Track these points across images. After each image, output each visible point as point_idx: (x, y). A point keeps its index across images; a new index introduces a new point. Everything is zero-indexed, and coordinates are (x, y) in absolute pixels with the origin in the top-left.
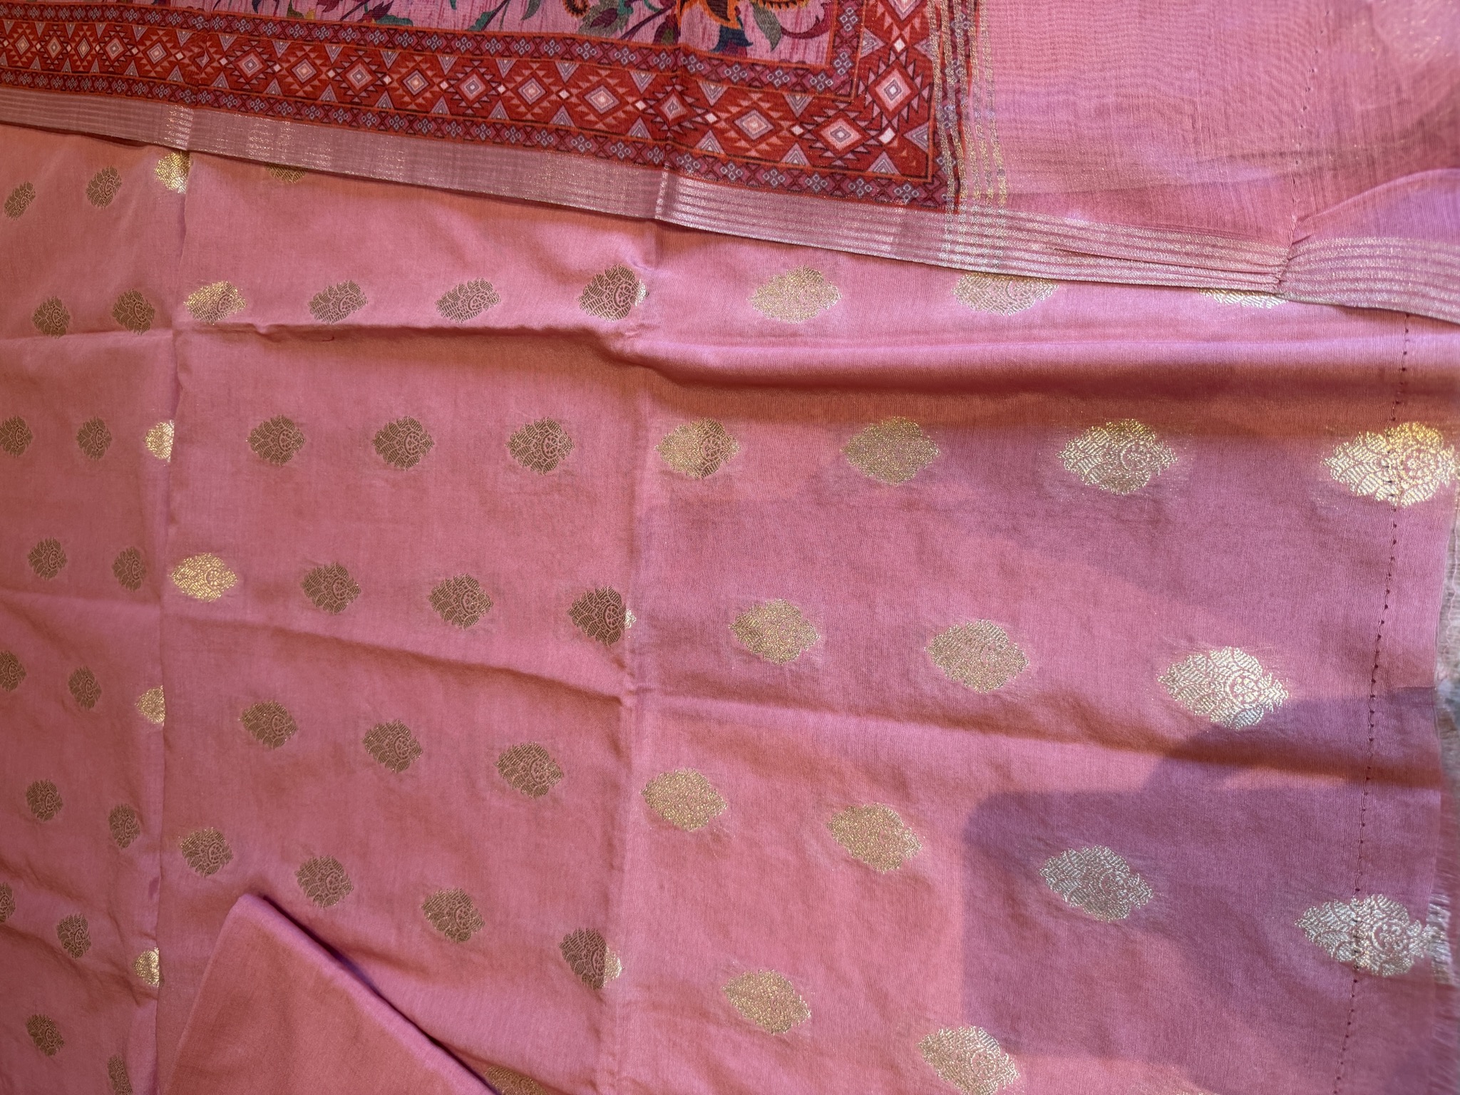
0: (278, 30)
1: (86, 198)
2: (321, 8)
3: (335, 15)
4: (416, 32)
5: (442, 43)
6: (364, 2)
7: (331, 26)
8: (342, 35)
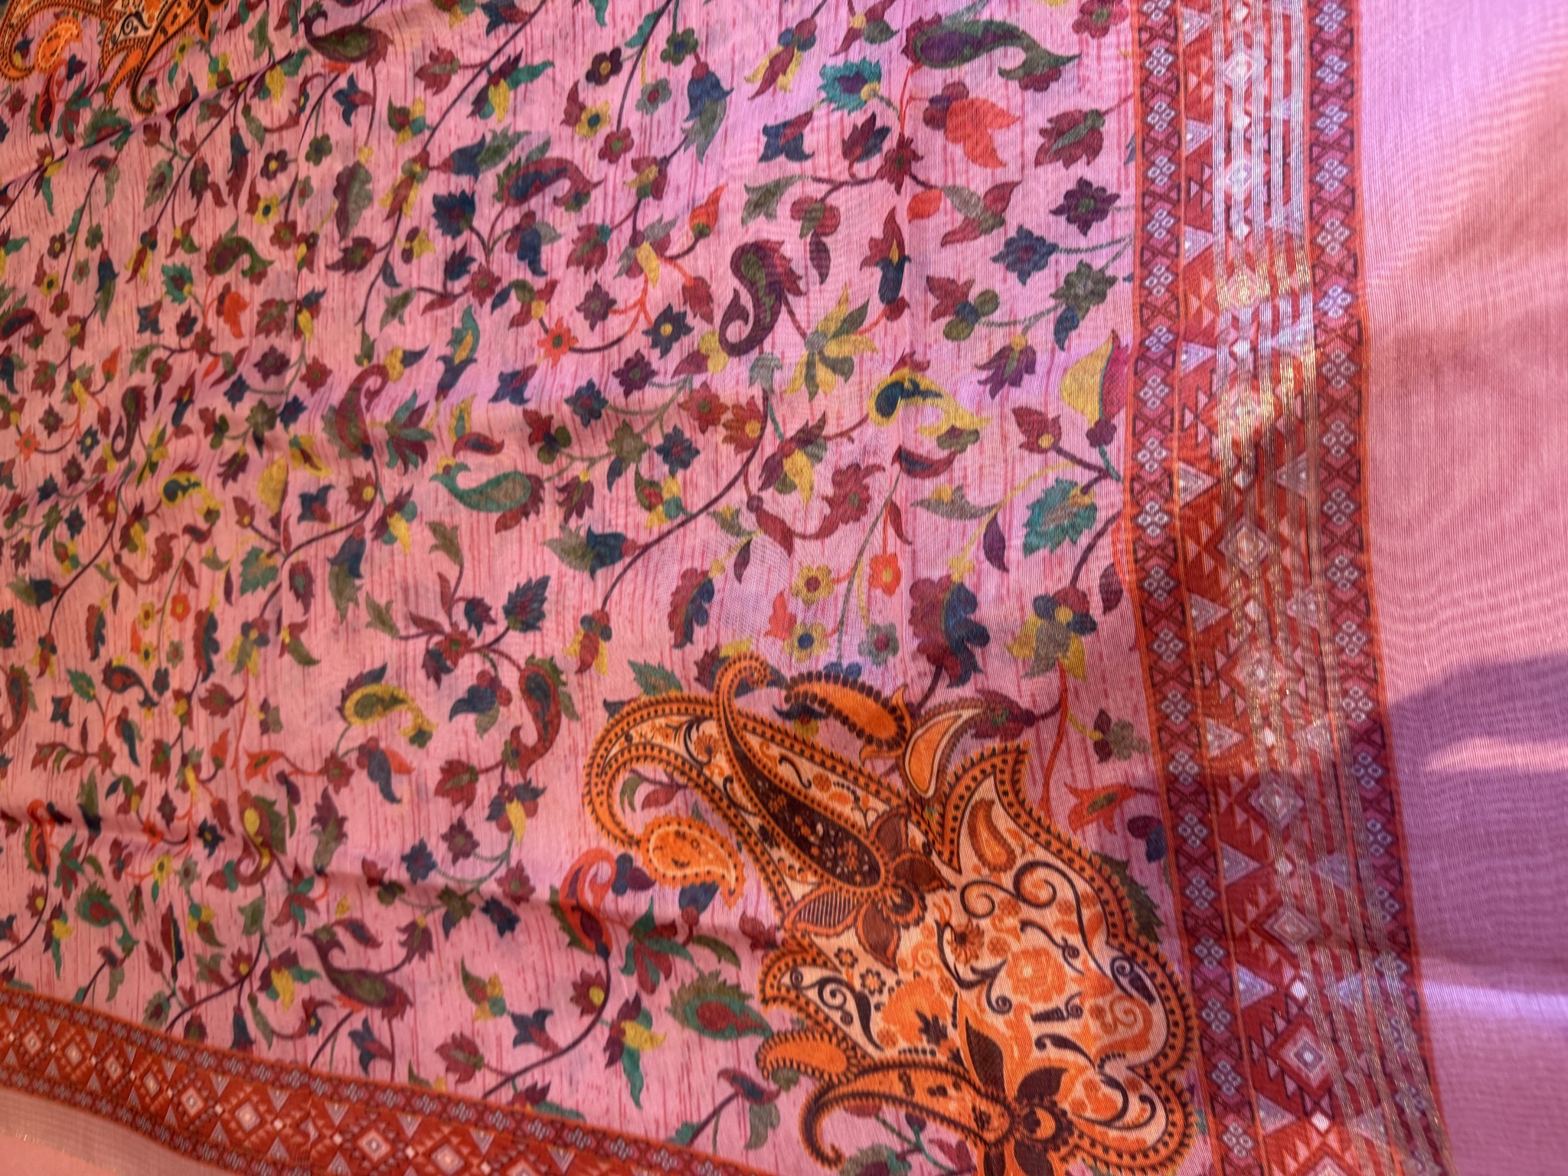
0: (401, 1100)
2: (452, 1078)
3: (474, 1089)
4: (593, 1132)
5: (632, 1151)
6: (510, 1078)
7: (471, 1104)
8: (490, 1119)
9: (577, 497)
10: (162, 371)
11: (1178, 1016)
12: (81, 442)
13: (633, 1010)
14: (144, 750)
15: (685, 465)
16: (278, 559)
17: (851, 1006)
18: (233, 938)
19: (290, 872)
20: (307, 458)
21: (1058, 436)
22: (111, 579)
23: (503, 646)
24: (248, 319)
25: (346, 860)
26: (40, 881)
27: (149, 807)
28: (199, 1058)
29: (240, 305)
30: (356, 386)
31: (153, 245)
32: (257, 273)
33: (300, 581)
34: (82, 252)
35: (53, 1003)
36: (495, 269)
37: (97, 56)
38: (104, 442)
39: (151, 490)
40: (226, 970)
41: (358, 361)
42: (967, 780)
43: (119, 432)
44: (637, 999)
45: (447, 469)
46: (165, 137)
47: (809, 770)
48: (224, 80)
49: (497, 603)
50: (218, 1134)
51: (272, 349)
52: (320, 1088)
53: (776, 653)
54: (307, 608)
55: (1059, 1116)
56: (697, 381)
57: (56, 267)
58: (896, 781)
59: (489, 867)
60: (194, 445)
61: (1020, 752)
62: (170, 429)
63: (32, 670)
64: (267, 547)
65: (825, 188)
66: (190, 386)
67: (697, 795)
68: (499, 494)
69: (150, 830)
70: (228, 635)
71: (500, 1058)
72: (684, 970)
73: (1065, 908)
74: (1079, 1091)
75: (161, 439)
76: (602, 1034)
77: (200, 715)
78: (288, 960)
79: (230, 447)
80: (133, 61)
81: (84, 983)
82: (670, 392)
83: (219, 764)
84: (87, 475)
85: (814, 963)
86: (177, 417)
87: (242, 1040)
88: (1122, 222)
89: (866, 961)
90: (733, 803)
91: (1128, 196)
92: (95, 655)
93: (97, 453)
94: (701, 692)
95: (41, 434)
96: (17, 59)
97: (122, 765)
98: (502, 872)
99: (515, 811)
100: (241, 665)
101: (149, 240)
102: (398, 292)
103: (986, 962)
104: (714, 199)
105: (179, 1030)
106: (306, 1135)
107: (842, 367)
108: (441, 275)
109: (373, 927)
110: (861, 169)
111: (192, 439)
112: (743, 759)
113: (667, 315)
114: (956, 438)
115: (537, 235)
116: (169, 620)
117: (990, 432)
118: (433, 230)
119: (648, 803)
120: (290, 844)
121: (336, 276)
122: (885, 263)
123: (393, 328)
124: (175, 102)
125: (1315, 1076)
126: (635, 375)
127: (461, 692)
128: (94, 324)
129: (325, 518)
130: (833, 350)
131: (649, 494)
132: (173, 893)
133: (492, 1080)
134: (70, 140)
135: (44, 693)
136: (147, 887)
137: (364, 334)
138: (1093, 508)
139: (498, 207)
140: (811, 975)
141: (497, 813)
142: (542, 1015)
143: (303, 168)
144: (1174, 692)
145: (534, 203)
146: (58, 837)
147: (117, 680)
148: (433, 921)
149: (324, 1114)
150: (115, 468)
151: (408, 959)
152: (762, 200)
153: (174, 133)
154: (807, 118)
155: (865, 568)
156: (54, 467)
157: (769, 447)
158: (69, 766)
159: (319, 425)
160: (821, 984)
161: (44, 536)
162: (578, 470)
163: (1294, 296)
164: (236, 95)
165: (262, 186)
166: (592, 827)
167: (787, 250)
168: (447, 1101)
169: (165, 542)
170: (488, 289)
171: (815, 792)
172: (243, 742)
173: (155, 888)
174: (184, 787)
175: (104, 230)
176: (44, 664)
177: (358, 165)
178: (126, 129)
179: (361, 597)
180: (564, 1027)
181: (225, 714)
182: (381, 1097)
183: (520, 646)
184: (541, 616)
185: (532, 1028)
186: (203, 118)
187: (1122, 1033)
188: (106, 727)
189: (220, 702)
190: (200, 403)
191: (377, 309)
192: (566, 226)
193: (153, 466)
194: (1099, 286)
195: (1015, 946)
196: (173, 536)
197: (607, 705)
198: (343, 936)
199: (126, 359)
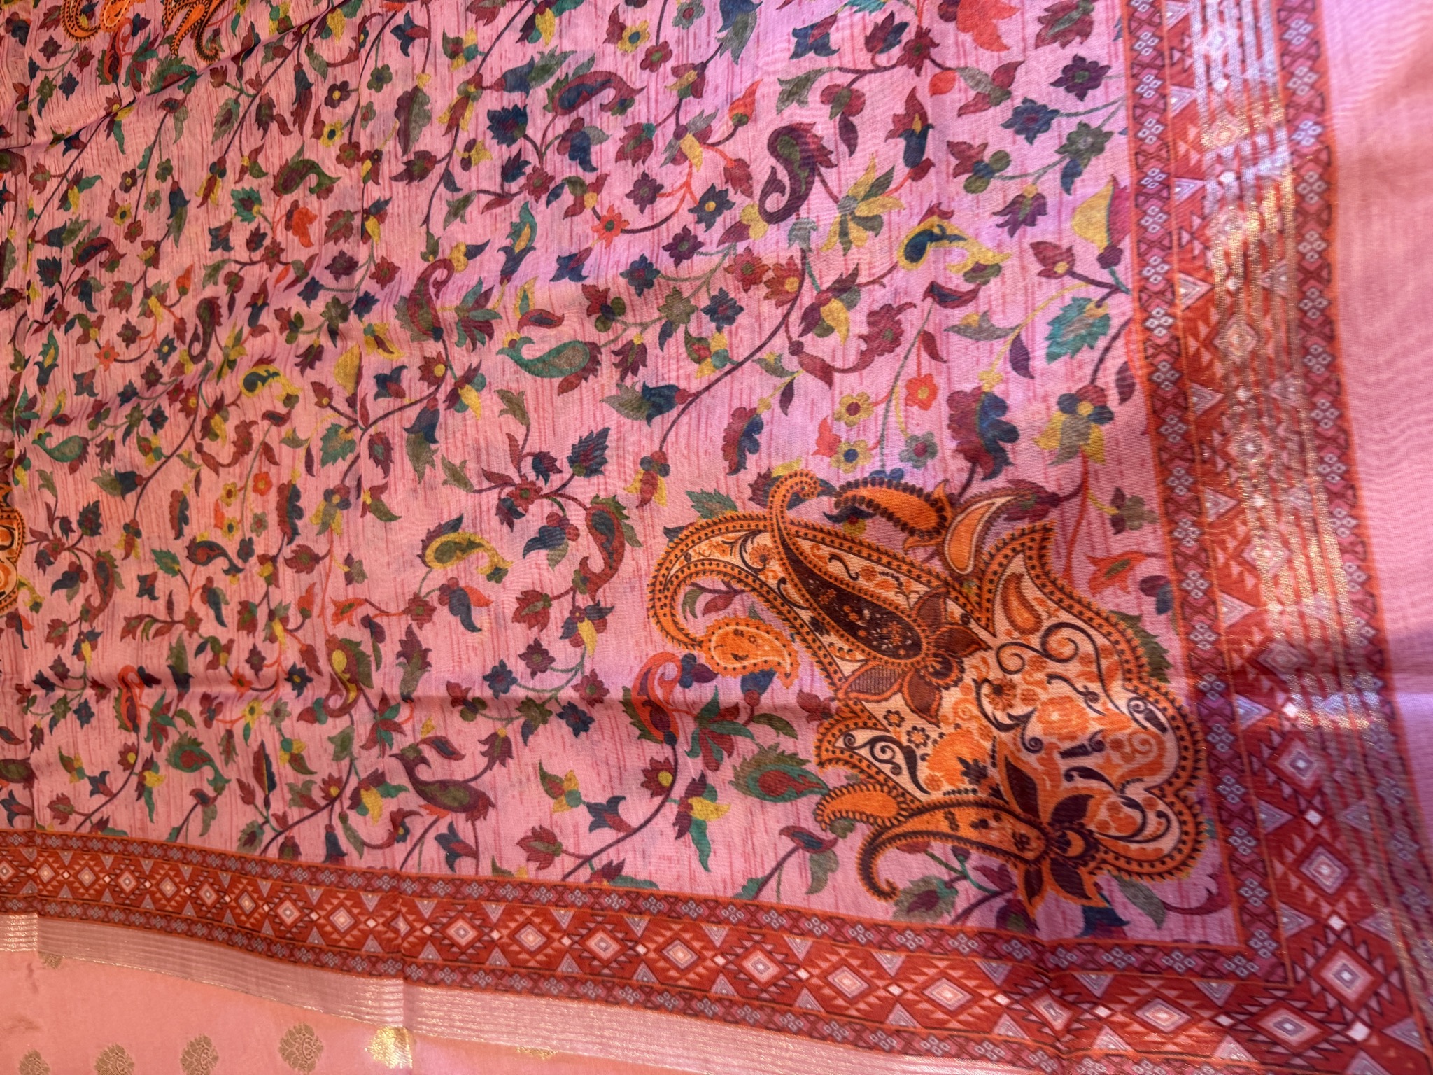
0: (485, 891)
1: (279, 1057)
2: (533, 866)
3: (554, 874)
4: (666, 897)
5: (703, 910)
6: (587, 859)
7: (552, 887)
8: (570, 898)
9: (631, 359)
10: (235, 283)
11: (1187, 743)
12: (159, 351)
13: (699, 787)
14: (230, 612)
15: (731, 320)
16: (357, 433)
17: (900, 759)
18: (323, 765)
19: (376, 704)
20: (380, 343)
21: (1072, 263)
22: (193, 466)
23: (569, 491)
24: (317, 230)
25: (432, 685)
26: (131, 738)
27: (238, 661)
28: (293, 874)
29: (308, 218)
30: (423, 279)
31: (223, 173)
32: (325, 189)
33: (379, 449)
34: (153, 184)
35: (146, 844)
36: (549, 170)
37: (160, 14)
38: (181, 348)
39: (231, 385)
40: (317, 795)
41: (424, 257)
42: (1000, 558)
43: (195, 337)
44: (703, 776)
45: (513, 343)
46: (232, 78)
47: (856, 563)
48: (284, 26)
49: (562, 454)
50: (315, 938)
51: (342, 253)
52: (408, 887)
53: (824, 468)
54: (386, 472)
55: (1087, 836)
56: (741, 247)
57: (128, 200)
58: (936, 565)
59: (565, 677)
60: (271, 340)
61: (1046, 530)
62: (247, 330)
63: (118, 553)
64: (345, 423)
65: (851, 77)
66: (263, 290)
67: (754, 597)
68: (561, 362)
69: (239, 681)
70: (311, 501)
71: (577, 845)
72: (745, 747)
73: (1085, 661)
74: (1103, 814)
75: (238, 341)
76: (671, 811)
77: (286, 574)
78: (377, 780)
79: (304, 341)
80: (196, 15)
81: (176, 824)
82: (716, 259)
83: (305, 613)
84: (165, 379)
85: (865, 726)
86: (253, 319)
87: (334, 852)
88: (1114, 88)
89: (912, 720)
90: (786, 600)
91: (1118, 67)
92: (179, 535)
93: (174, 359)
94: (755, 509)
95: (119, 345)
96: (83, 21)
97: (209, 628)
98: (577, 680)
99: (585, 629)
100: (325, 527)
101: (218, 169)
102: (459, 195)
103: (1020, 710)
104: (751, 92)
105: (273, 852)
106: (396, 931)
107: (872, 224)
108: (498, 179)
109: (455, 741)
110: (882, 59)
111: (268, 336)
112: (795, 562)
113: (711, 194)
114: (980, 273)
115: (586, 137)
116: (251, 495)
117: (1011, 266)
118: (490, 141)
119: (708, 609)
120: (377, 678)
121: (400, 186)
122: (908, 134)
123: (456, 226)
124: (237, 48)
125: (1307, 780)
126: (683, 247)
127: (533, 533)
128: (167, 246)
129: (400, 394)
130: (863, 210)
131: (698, 349)
132: (265, 733)
133: (570, 863)
134: (138, 88)
135: (129, 574)
136: (238, 730)
137: (428, 232)
138: (1107, 318)
139: (550, 116)
140: (862, 736)
141: (570, 632)
142: (615, 801)
143: (366, 95)
144: (1179, 469)
145: (582, 111)
146: (147, 698)
147: (201, 555)
148: (512, 731)
149: (414, 910)
150: (192, 370)
151: (489, 767)
152: (795, 90)
153: (240, 74)
154: (833, 20)
155: (901, 391)
156: (134, 374)
157: (807, 299)
158: (156, 634)
159: (392, 312)
160: (872, 743)
161: (127, 433)
162: (633, 334)
163: (1270, 132)
164: (299, 36)
165: (327, 115)
166: (657, 635)
167: (819, 130)
168: (528, 887)
169: (244, 429)
170: (543, 187)
171: (862, 582)
172: (330, 592)
173: (247, 729)
174: (272, 639)
175: (174, 163)
176: (129, 547)
177: (416, 89)
178: (191, 76)
179: (437, 459)
180: (636, 808)
181: (310, 570)
182: (467, 890)
183: (585, 489)
184: (604, 462)
185: (606, 814)
186: (266, 59)
187: (1140, 760)
188: (191, 596)
189: (306, 560)
190: (275, 304)
191: (440, 212)
192: (613, 129)
193: (231, 364)
194: (1098, 141)
195: (1043, 696)
196: (254, 423)
197: (667, 531)
198: (429, 752)
199: (199, 275)
